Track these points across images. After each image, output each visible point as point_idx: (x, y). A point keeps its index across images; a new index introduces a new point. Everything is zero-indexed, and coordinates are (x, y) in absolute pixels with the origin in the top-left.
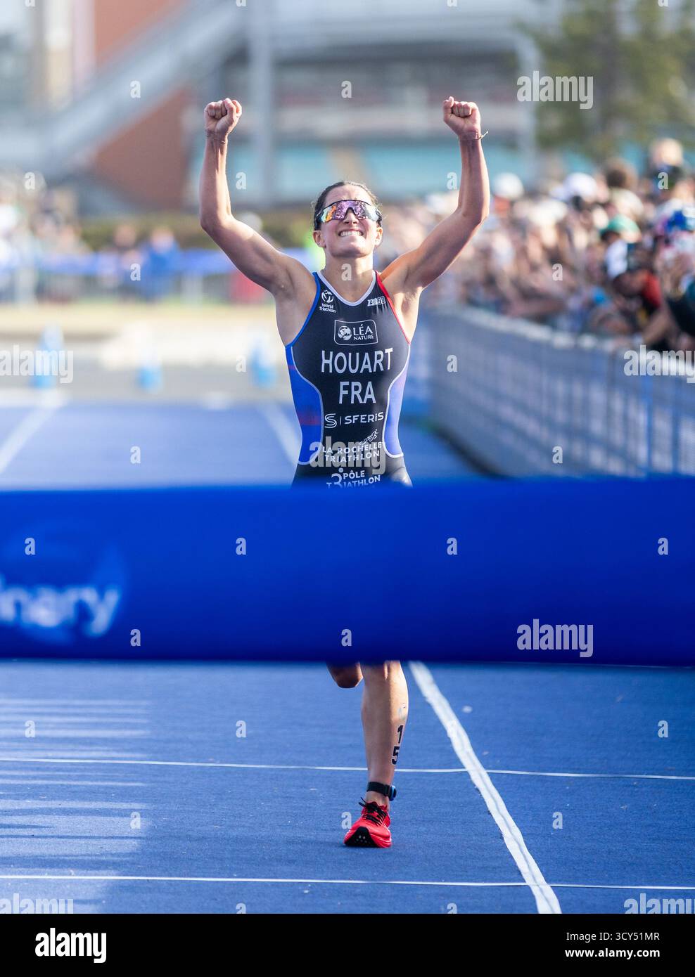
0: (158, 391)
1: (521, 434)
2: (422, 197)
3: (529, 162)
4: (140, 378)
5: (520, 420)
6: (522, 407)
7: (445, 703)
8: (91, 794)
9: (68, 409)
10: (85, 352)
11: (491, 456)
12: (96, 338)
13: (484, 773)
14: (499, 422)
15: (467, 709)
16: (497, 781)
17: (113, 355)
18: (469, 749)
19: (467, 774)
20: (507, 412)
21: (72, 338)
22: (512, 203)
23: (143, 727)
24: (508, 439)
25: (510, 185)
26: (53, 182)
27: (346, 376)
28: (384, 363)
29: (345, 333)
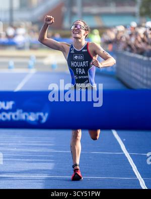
0: (57, 69)
1: (136, 79)
2: (115, 27)
3: (138, 19)
4: (52, 66)
5: (136, 76)
6: (137, 73)
7: (119, 138)
8: (41, 158)
9: (37, 73)
10: (40, 61)
11: (130, 84)
12: (43, 57)
13: (128, 154)
14: (131, 77)
15: (124, 140)
16: (131, 155)
17: (46, 61)
18: (125, 149)
19: (124, 154)
20: (133, 74)
21: (38, 57)
22: (134, 28)
23: (53, 143)
24: (133, 80)
25: (134, 24)
26: (34, 23)
27: (77, 67)
28: (86, 64)
29: (76, 57)
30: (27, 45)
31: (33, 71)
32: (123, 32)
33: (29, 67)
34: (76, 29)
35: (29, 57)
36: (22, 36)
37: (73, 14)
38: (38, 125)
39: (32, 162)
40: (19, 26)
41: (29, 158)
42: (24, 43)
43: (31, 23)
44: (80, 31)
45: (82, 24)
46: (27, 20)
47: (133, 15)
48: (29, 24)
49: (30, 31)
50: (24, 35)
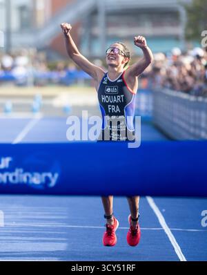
1: (180, 127)
3: (182, 44)
6: (180, 118)
7: (157, 208)
8: (50, 235)
9: (44, 119)
10: (47, 102)
11: (170, 133)
12: (52, 97)
13: (169, 230)
15: (164, 210)
16: (173, 232)
17: (57, 103)
18: (164, 222)
19: (163, 230)
20: (176, 120)
21: (45, 97)
22: (177, 57)
25: (177, 51)
26: (39, 50)
27: (109, 103)
28: (121, 99)
29: (108, 90)
30: (31, 80)
31: (38, 116)
32: (162, 61)
33: (33, 111)
34: (112, 53)
35: (33, 97)
36: (23, 67)
37: (93, 38)
38: (44, 190)
39: (37, 241)
40: (20, 54)
41: (33, 235)
42: (26, 78)
43: (36, 50)
44: (118, 57)
45: (121, 48)
46: (30, 46)
47: (176, 38)
48: (32, 51)
49: (34, 60)
50: (25, 66)
